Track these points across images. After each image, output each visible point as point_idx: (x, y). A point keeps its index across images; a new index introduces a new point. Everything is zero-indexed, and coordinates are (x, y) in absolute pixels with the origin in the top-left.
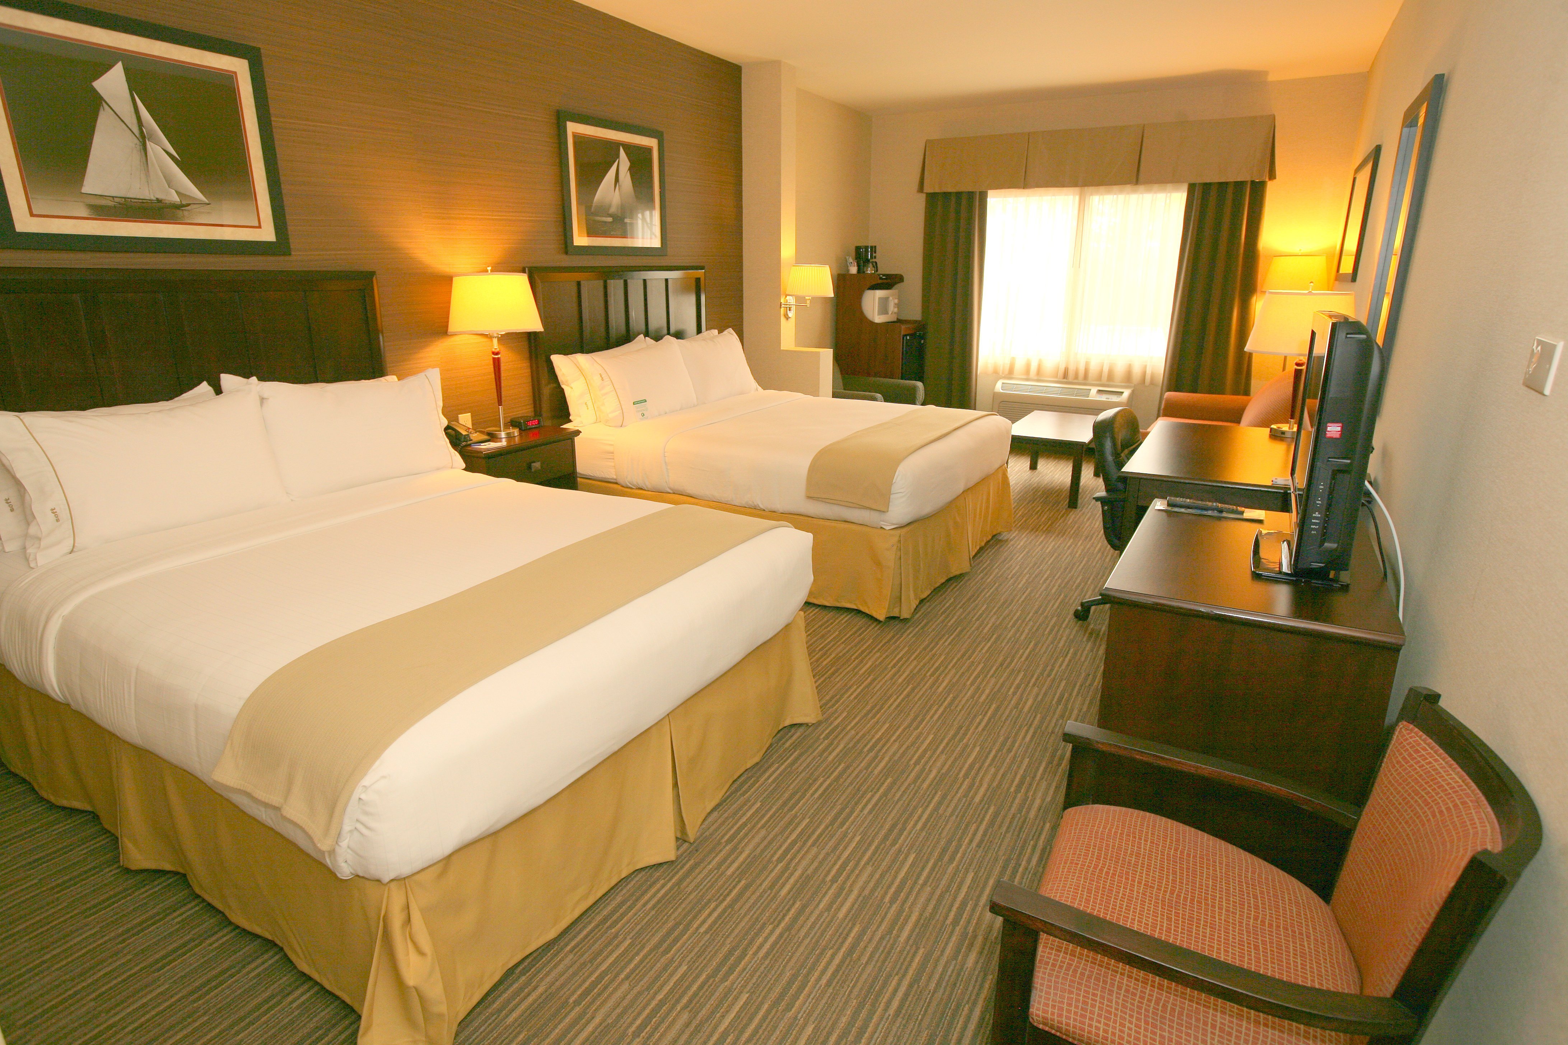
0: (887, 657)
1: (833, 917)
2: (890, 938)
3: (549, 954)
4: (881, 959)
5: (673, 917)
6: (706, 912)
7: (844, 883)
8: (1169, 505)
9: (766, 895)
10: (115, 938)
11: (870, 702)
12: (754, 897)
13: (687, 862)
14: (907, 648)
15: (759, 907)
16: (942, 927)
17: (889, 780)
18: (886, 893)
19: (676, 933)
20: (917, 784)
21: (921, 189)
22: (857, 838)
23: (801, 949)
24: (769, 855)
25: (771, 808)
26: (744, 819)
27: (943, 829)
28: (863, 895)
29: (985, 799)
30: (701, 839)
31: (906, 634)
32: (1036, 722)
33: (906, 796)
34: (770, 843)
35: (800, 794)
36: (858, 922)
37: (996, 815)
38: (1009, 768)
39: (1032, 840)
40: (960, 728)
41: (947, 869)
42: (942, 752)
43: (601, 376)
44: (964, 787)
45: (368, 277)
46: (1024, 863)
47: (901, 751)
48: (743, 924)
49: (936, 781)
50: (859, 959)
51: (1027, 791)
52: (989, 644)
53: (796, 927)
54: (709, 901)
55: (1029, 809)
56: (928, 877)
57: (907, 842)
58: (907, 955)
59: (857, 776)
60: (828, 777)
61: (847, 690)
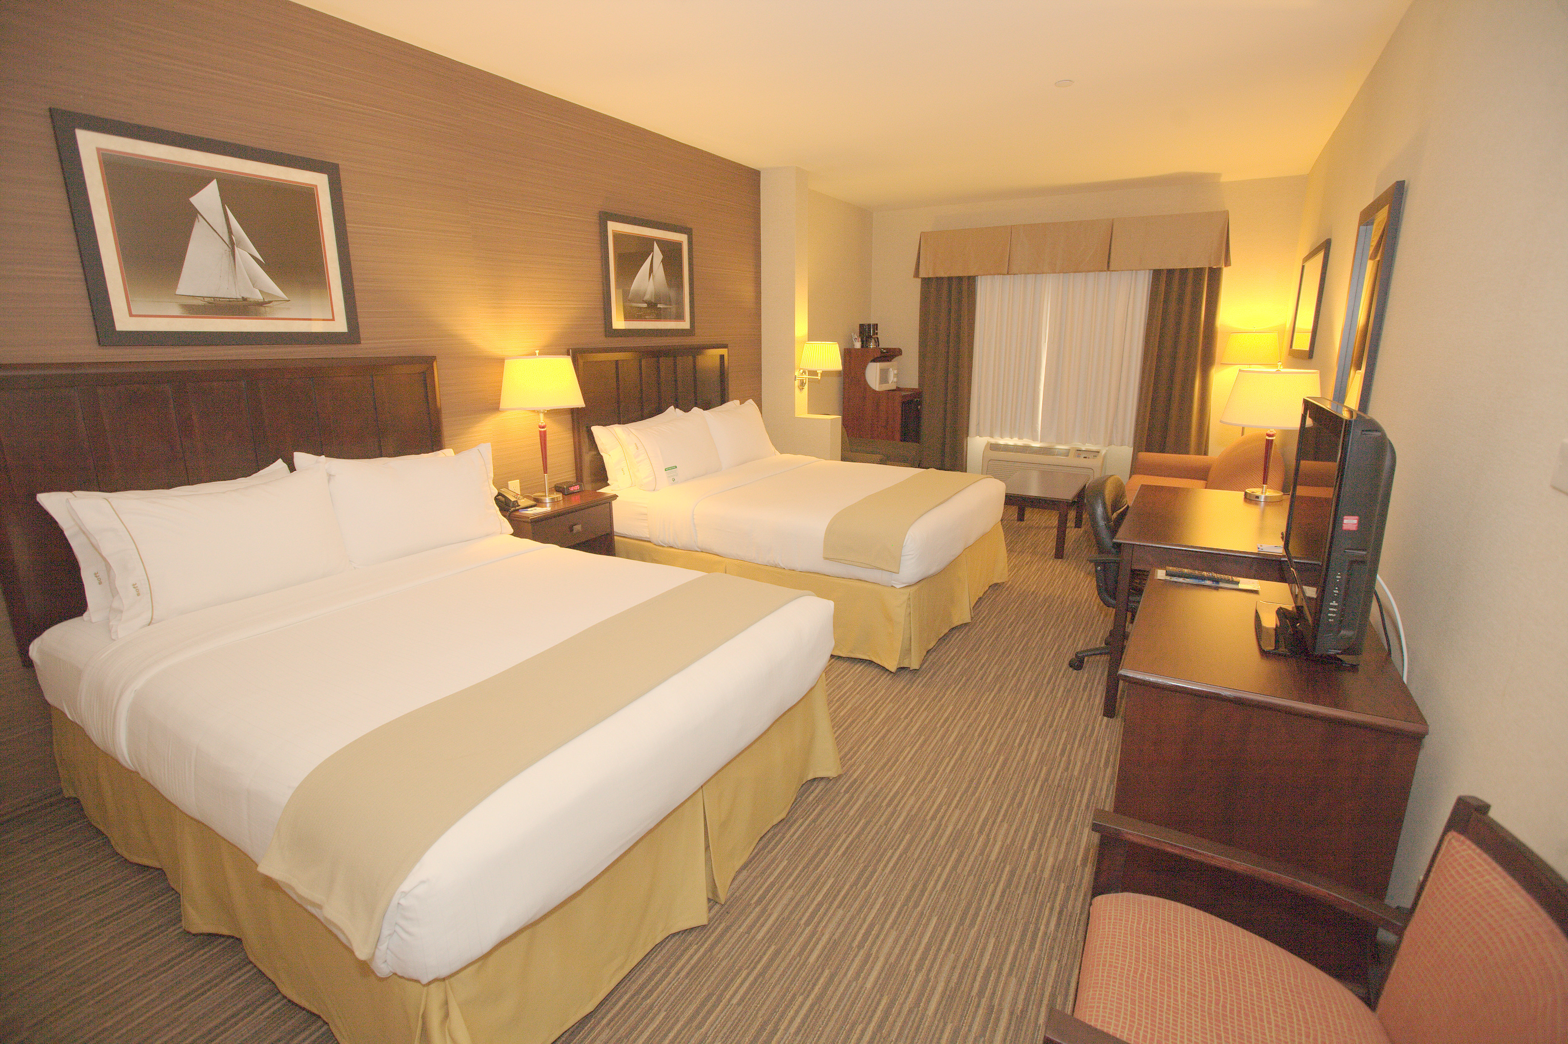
0: (899, 707)
1: (862, 987)
2: (918, 1011)
3: (586, 1028)
4: (910, 1036)
5: (706, 987)
6: (738, 981)
7: (871, 949)
8: (1167, 575)
9: (795, 963)
10: (174, 1003)
11: (886, 754)
12: (784, 965)
13: (719, 924)
14: (917, 699)
15: (790, 975)
16: (968, 998)
17: (908, 836)
18: (911, 961)
19: (709, 1005)
20: (935, 841)
21: (917, 274)
22: (881, 900)
23: (831, 1024)
24: (797, 918)
25: (797, 866)
26: (772, 879)
27: (962, 889)
28: (890, 962)
29: (1001, 857)
30: (732, 899)
31: (916, 684)
32: (1042, 775)
33: (925, 854)
34: (798, 904)
35: (824, 851)
36: (886, 993)
37: (1012, 873)
38: (1021, 824)
39: (1049, 901)
40: (971, 781)
41: (969, 934)
42: (956, 807)
43: (636, 445)
44: (979, 844)
45: (429, 361)
46: (1042, 928)
47: (917, 806)
48: (774, 994)
49: (952, 838)
50: (889, 1034)
51: (1040, 849)
52: (993, 694)
53: (826, 998)
54: (741, 969)
55: (1043, 868)
56: (951, 942)
57: (929, 904)
58: (936, 1030)
59: (877, 833)
60: (850, 833)
61: (864, 742)
